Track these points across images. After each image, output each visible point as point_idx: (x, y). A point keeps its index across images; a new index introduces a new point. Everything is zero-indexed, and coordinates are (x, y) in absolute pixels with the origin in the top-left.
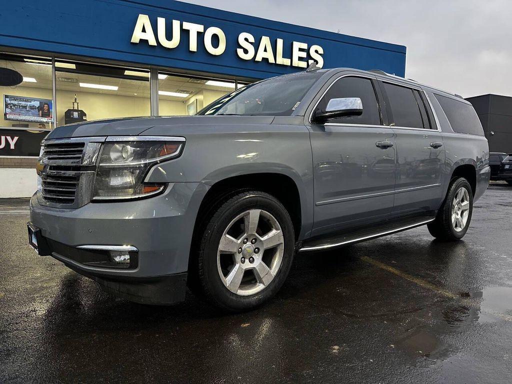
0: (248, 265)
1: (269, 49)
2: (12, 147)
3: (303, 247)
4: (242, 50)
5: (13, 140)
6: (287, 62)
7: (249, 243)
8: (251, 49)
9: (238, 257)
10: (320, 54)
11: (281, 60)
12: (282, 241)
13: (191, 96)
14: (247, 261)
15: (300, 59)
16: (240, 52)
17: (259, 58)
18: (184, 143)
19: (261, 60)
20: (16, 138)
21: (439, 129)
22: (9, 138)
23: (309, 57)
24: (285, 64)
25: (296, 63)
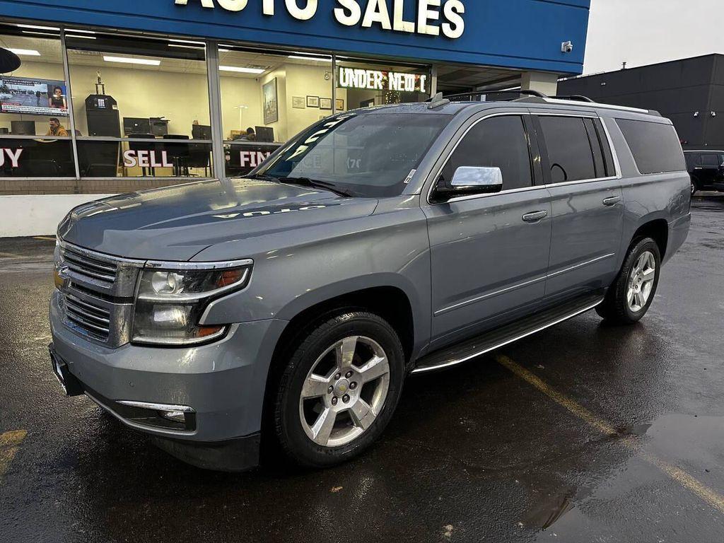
0: (341, 406)
1: (383, 7)
2: (15, 164)
3: (417, 368)
4: (342, 10)
5: (14, 153)
6: (409, 27)
7: (343, 378)
8: (356, 9)
9: (328, 399)
10: (459, 14)
11: (401, 25)
12: (387, 369)
13: (268, 72)
14: (340, 400)
15: (430, 22)
16: (339, 13)
17: (367, 23)
18: (250, 267)
19: (370, 26)
20: (19, 152)
21: (619, 175)
22: (9, 151)
23: (443, 19)
24: (407, 30)
25: (424, 28)
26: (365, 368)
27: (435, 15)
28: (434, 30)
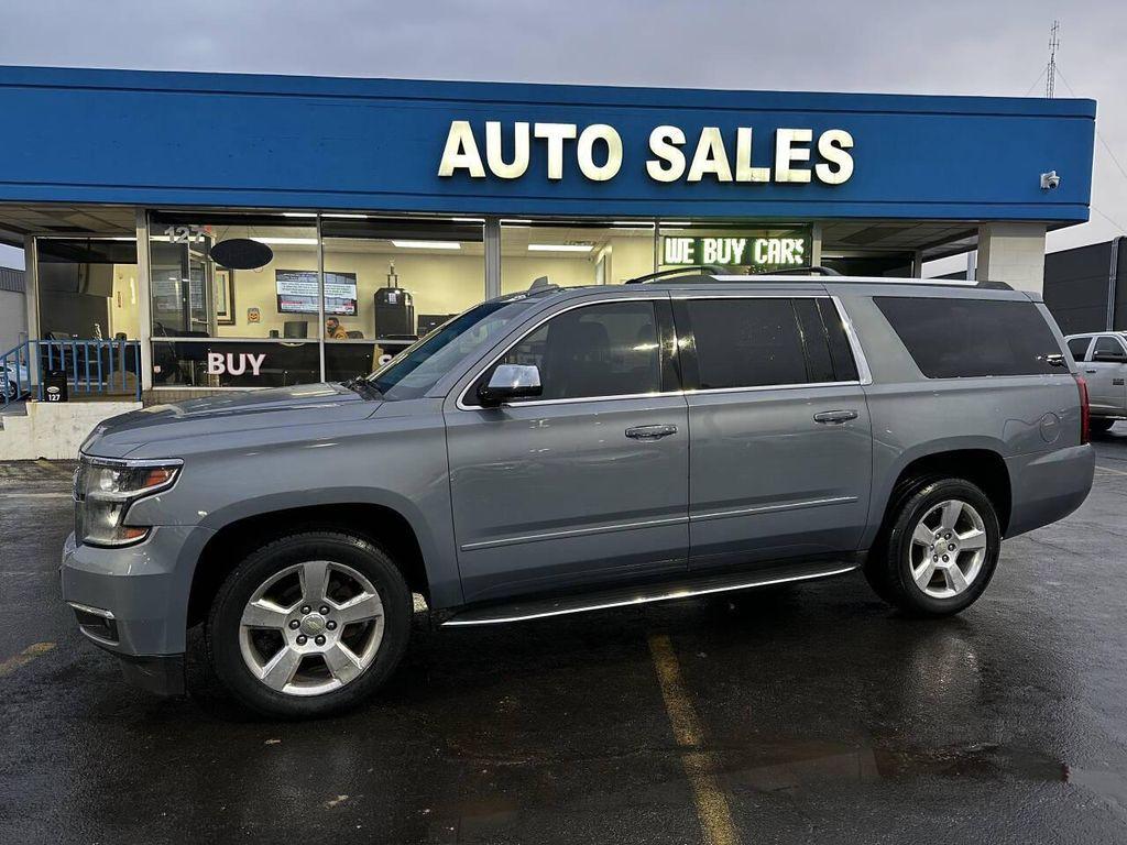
0: (310, 647)
1: (720, 152)
2: (256, 372)
4: (658, 162)
5: (256, 359)
6: (762, 175)
7: (314, 613)
8: (678, 159)
9: (291, 637)
10: (845, 149)
11: (746, 173)
14: (311, 641)
15: (794, 164)
16: (654, 169)
17: (695, 175)
18: (180, 467)
19: (699, 179)
20: (262, 357)
21: (865, 380)
22: (251, 357)
23: (817, 157)
24: (757, 180)
25: (784, 173)
26: (346, 605)
27: (804, 154)
28: (803, 176)
